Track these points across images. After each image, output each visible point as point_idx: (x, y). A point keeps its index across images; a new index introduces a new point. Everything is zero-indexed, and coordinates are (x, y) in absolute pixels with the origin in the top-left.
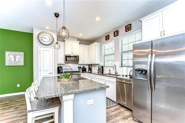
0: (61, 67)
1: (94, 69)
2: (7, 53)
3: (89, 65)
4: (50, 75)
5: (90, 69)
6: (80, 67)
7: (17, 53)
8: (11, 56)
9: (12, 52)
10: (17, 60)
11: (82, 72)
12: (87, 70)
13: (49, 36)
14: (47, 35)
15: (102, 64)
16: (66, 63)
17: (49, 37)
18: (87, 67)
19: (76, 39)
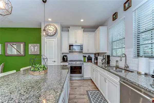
0: (66, 56)
1: (99, 59)
2: (30, 45)
3: (95, 54)
4: (54, 63)
5: (96, 59)
6: (85, 57)
7: (35, 44)
8: (32, 47)
9: (32, 44)
10: (35, 50)
11: (88, 61)
12: (93, 60)
13: (53, 27)
14: (52, 26)
15: (109, 53)
16: (70, 52)
17: (53, 29)
18: (93, 56)
19: (81, 27)
